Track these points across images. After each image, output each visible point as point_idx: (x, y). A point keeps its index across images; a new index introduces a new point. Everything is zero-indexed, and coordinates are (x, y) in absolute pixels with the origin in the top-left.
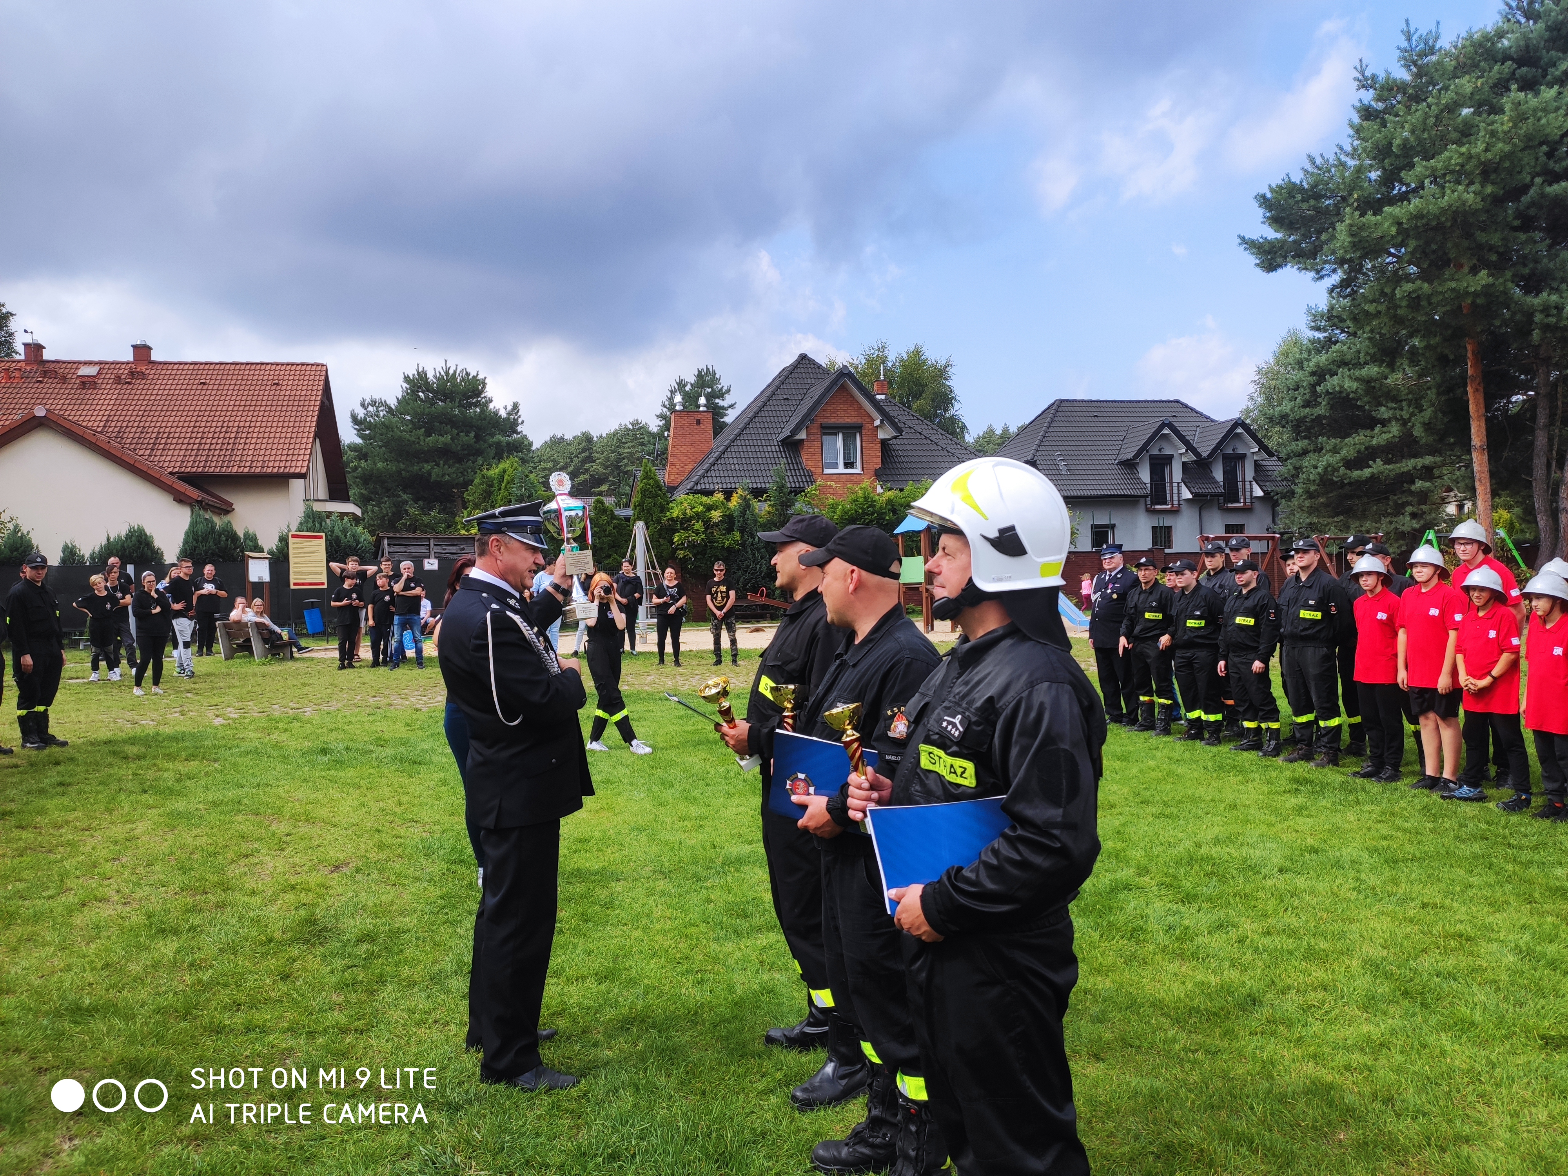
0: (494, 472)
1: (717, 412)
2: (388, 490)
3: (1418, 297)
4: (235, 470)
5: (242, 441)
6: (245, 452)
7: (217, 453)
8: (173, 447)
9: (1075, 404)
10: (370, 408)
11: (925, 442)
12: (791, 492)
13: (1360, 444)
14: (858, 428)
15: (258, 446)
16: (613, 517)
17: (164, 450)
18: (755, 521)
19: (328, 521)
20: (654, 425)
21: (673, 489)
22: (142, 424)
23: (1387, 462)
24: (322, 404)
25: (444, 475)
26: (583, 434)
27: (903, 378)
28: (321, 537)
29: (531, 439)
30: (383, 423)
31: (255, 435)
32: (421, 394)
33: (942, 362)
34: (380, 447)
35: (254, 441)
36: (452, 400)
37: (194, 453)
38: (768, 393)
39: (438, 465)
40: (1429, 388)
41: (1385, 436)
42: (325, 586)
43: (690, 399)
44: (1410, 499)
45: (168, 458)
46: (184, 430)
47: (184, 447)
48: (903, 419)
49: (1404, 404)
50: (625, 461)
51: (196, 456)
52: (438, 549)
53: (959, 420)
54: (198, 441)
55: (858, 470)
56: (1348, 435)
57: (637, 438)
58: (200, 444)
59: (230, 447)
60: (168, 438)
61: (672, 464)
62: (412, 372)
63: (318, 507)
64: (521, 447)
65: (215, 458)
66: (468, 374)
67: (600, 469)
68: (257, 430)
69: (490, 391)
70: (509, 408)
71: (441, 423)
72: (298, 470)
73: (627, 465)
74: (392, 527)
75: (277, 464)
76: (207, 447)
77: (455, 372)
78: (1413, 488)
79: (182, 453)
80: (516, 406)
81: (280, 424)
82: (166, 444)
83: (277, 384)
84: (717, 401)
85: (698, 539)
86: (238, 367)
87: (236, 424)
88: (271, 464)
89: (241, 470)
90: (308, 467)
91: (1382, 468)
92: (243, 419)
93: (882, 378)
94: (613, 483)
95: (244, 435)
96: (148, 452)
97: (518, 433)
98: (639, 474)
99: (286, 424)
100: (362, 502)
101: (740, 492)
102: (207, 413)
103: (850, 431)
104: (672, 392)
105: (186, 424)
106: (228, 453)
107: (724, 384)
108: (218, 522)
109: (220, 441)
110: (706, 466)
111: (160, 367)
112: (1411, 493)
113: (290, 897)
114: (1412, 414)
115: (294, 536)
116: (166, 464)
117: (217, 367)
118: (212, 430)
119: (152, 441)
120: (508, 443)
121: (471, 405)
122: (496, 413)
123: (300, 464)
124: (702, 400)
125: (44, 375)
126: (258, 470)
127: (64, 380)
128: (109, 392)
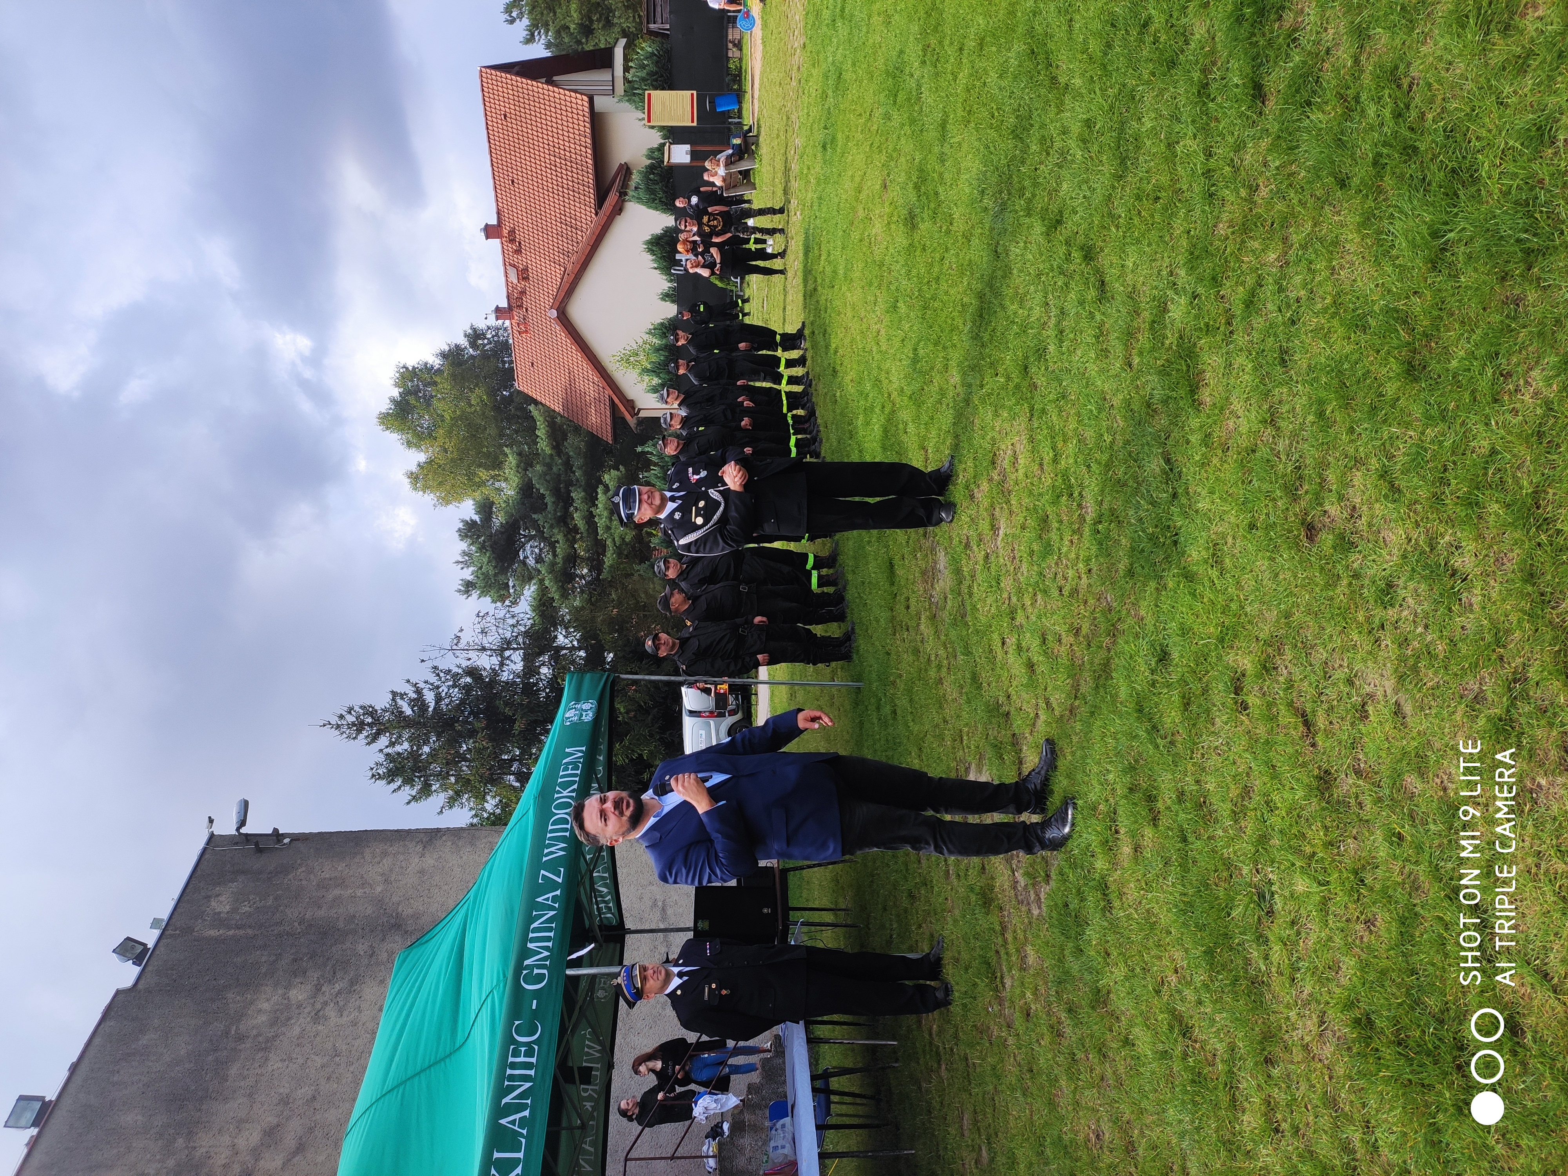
4: (590, 161)
7: (575, 176)
8: (573, 212)
10: (517, 13)
17: (576, 220)
19: (633, 81)
28: (649, 93)
31: (556, 141)
37: (577, 195)
42: (695, 94)
45: (583, 216)
47: (572, 203)
51: (579, 193)
60: (565, 215)
63: (619, 86)
65: (581, 178)
68: (549, 137)
72: (586, 104)
79: (578, 205)
82: (571, 217)
83: (504, 116)
88: (582, 128)
89: (589, 155)
92: (540, 148)
95: (555, 149)
96: (579, 233)
100: (613, 36)
111: (502, 218)
115: (649, 118)
116: (589, 219)
119: (569, 229)
123: (580, 103)
125: (520, 307)
126: (589, 141)
127: (523, 292)
128: (528, 259)
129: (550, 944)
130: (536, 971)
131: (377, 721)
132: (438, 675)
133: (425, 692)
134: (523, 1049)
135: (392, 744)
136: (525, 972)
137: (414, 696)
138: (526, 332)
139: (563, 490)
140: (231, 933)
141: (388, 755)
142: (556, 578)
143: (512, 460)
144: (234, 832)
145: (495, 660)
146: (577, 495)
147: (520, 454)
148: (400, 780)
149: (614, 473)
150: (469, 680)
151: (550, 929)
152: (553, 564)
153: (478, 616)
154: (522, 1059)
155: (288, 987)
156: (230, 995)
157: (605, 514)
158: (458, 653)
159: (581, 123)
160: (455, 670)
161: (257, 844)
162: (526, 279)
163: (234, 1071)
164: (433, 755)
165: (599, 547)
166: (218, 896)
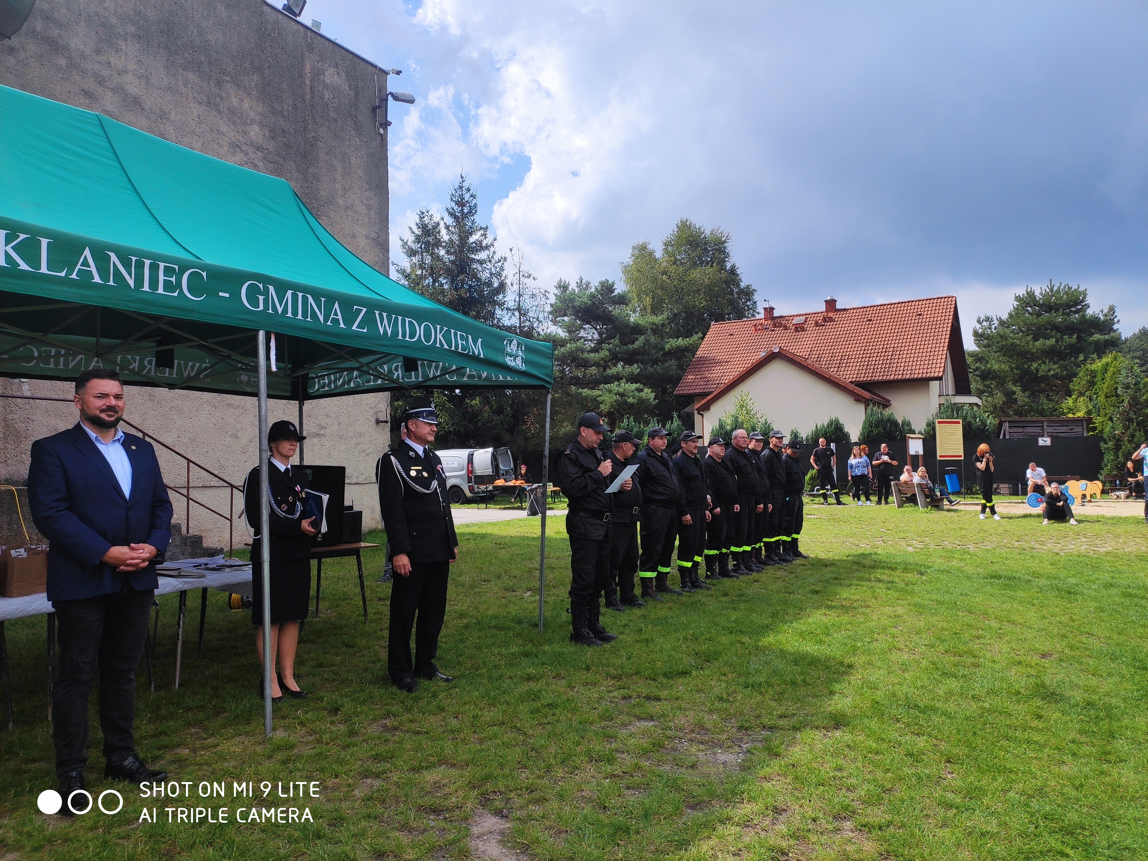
0: (1097, 366)
4: (892, 377)
5: (897, 357)
6: (899, 365)
7: (880, 366)
8: (851, 364)
15: (907, 360)
17: (846, 367)
19: (962, 410)
22: (832, 351)
24: (953, 325)
25: (1049, 370)
28: (959, 423)
30: (994, 333)
31: (905, 352)
32: (1029, 308)
35: (904, 356)
36: (1056, 310)
37: (865, 367)
42: (962, 458)
45: (849, 372)
46: (858, 352)
47: (859, 364)
51: (867, 369)
52: (1050, 429)
54: (867, 359)
58: (869, 361)
59: (888, 362)
60: (848, 359)
62: (1022, 293)
63: (951, 400)
64: (1117, 342)
65: (879, 370)
66: (1070, 288)
68: (906, 348)
69: (1089, 299)
70: (1106, 311)
71: (1047, 329)
72: (936, 375)
76: (873, 363)
77: (1059, 288)
79: (857, 368)
80: (1111, 309)
81: (923, 343)
82: (847, 363)
83: (920, 315)
87: (892, 346)
88: (917, 372)
89: (896, 377)
90: (942, 372)
92: (897, 341)
95: (898, 353)
96: (836, 369)
97: (1114, 332)
99: (926, 342)
100: (981, 394)
102: (872, 340)
105: (859, 349)
106: (887, 366)
108: (884, 413)
109: (882, 358)
111: (842, 312)
115: (938, 422)
116: (848, 376)
118: (876, 351)
119: (838, 362)
120: (1106, 340)
121: (1073, 312)
122: (1094, 317)
123: (937, 370)
125: (775, 326)
126: (908, 376)
127: (786, 328)
128: (812, 333)
129: (290, 314)
130: (261, 298)
131: (464, 216)
132: (499, 261)
133: (487, 252)
134: (173, 279)
135: (447, 227)
136: (261, 286)
137: (484, 244)
138: (756, 330)
139: (637, 357)
140: (308, 82)
141: (438, 224)
142: (573, 352)
143: (658, 319)
144: (389, 90)
145: (511, 304)
146: (635, 369)
147: (663, 325)
148: (419, 233)
149: (652, 396)
150: (496, 285)
151: (305, 315)
152: (583, 351)
153: (546, 291)
154: (161, 277)
155: (261, 124)
156: (256, 78)
157: (621, 390)
158: (517, 276)
159: (921, 371)
160: (504, 274)
161: (379, 107)
162: (796, 330)
163: (191, 76)
164: (438, 258)
165: (594, 384)
166: (338, 74)
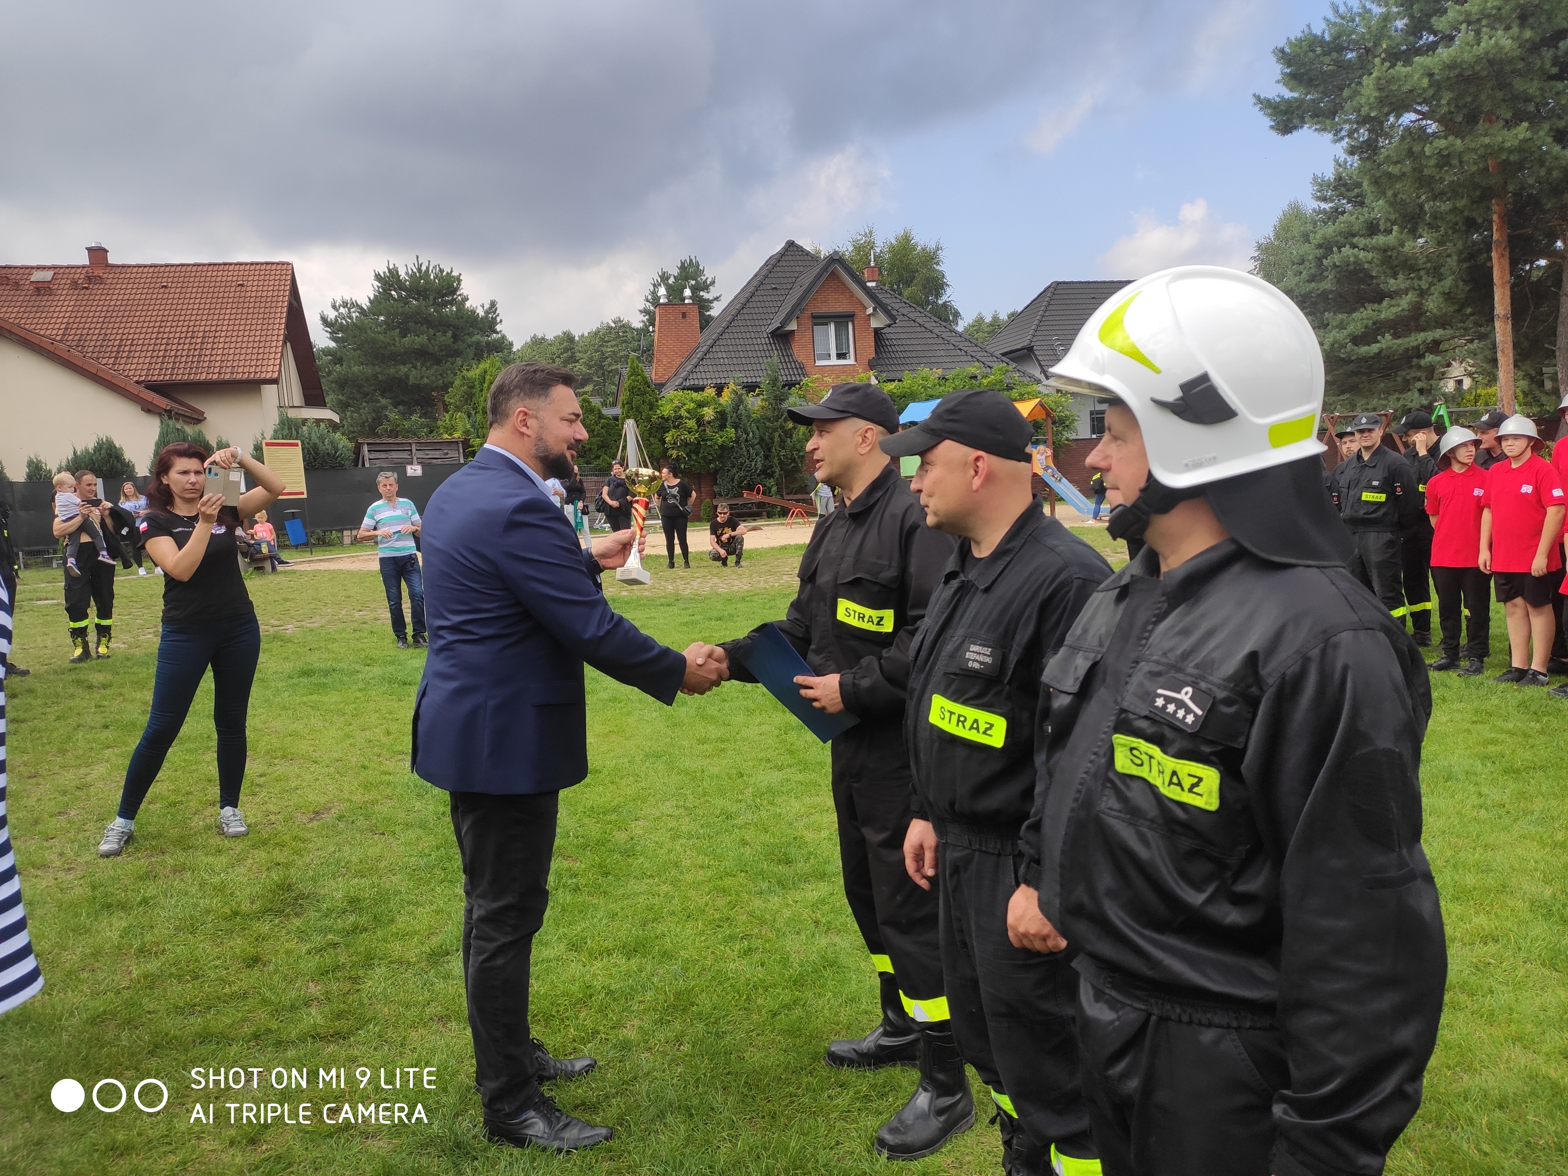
0: (474, 373)
1: (703, 305)
2: (366, 395)
3: (1448, 155)
4: (203, 377)
5: (209, 346)
6: (213, 358)
7: (184, 359)
8: (137, 354)
9: (1072, 286)
10: (342, 310)
11: (919, 329)
12: (783, 386)
13: (1368, 319)
14: (851, 317)
15: (226, 352)
16: (601, 416)
17: (128, 358)
18: (749, 416)
19: (305, 428)
20: (637, 321)
21: (661, 386)
22: (103, 331)
23: (1396, 336)
24: (290, 305)
25: (422, 378)
26: (564, 333)
27: (893, 265)
28: (297, 445)
29: (510, 338)
30: (354, 324)
31: (222, 340)
32: (393, 293)
33: (932, 246)
34: (354, 350)
35: (221, 346)
36: (426, 298)
37: (160, 360)
38: (755, 283)
39: (415, 367)
40: (1449, 256)
41: (1394, 310)
42: (305, 496)
43: (675, 292)
44: (1419, 374)
45: (134, 367)
46: (148, 336)
47: (149, 354)
48: (896, 306)
49: (1422, 273)
50: (609, 360)
51: (163, 363)
52: (421, 454)
53: (952, 307)
54: (163, 347)
55: (850, 361)
56: (1354, 310)
57: (620, 337)
58: (166, 351)
59: (197, 353)
60: (132, 345)
61: (659, 360)
62: (382, 270)
63: (292, 414)
64: (501, 346)
65: (182, 365)
66: (442, 271)
67: (584, 369)
68: (223, 334)
69: (465, 289)
70: (487, 306)
71: (416, 323)
72: (269, 376)
73: (610, 365)
74: (373, 433)
75: (247, 369)
76: (173, 353)
77: (428, 268)
78: (1423, 362)
79: (147, 360)
80: (493, 304)
81: (248, 328)
82: (130, 352)
83: (242, 285)
84: (702, 293)
85: (692, 438)
86: (200, 268)
87: (202, 329)
88: (240, 370)
89: (210, 376)
90: (280, 371)
91: (1390, 343)
92: (209, 323)
93: (872, 264)
94: (597, 384)
95: (211, 340)
96: (111, 361)
97: (497, 333)
98: (626, 372)
99: (253, 327)
100: (341, 407)
101: (732, 386)
102: (171, 318)
103: (842, 320)
104: (654, 285)
105: (150, 330)
106: (196, 359)
107: (708, 275)
108: (189, 430)
109: (186, 347)
110: (694, 361)
111: (118, 270)
112: (1419, 367)
113: (261, 855)
114: (1431, 284)
115: (268, 444)
116: (132, 373)
117: (178, 269)
118: (177, 335)
119: (115, 349)
120: (488, 343)
121: (445, 304)
122: (473, 312)
123: (270, 368)
124: (687, 292)
126: (228, 377)
127: (17, 287)
128: (66, 297)
162: (38, 291)
